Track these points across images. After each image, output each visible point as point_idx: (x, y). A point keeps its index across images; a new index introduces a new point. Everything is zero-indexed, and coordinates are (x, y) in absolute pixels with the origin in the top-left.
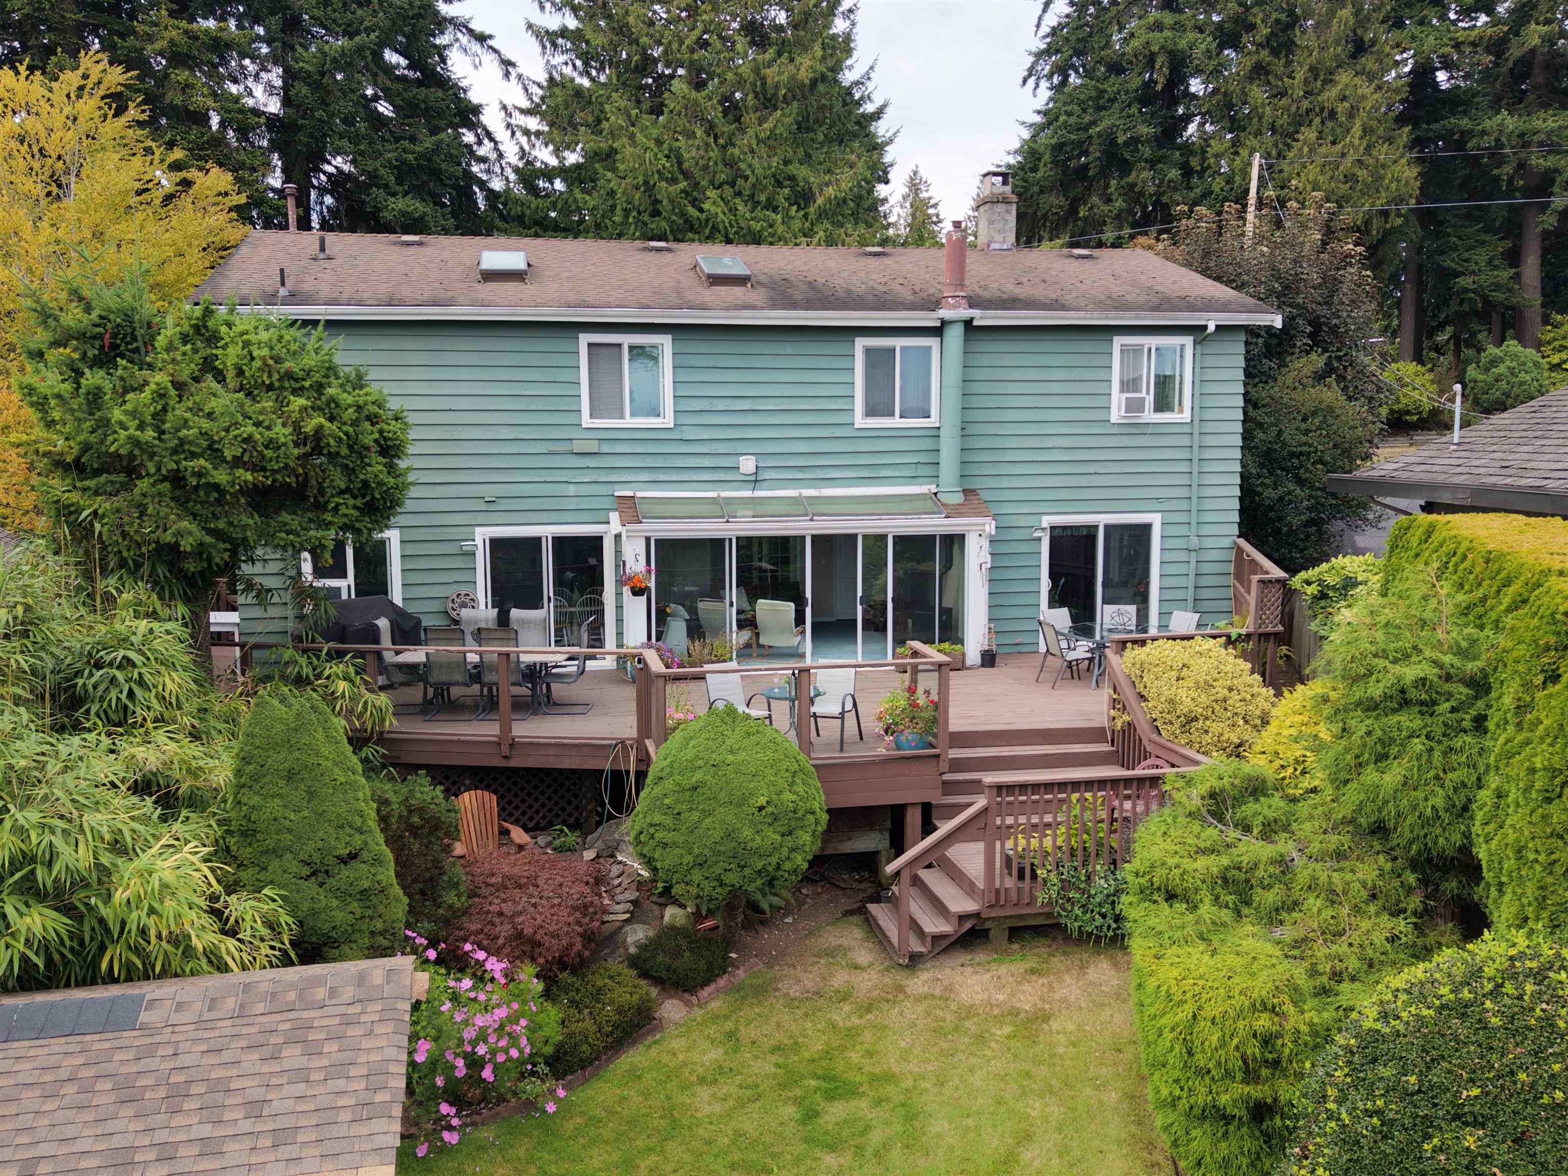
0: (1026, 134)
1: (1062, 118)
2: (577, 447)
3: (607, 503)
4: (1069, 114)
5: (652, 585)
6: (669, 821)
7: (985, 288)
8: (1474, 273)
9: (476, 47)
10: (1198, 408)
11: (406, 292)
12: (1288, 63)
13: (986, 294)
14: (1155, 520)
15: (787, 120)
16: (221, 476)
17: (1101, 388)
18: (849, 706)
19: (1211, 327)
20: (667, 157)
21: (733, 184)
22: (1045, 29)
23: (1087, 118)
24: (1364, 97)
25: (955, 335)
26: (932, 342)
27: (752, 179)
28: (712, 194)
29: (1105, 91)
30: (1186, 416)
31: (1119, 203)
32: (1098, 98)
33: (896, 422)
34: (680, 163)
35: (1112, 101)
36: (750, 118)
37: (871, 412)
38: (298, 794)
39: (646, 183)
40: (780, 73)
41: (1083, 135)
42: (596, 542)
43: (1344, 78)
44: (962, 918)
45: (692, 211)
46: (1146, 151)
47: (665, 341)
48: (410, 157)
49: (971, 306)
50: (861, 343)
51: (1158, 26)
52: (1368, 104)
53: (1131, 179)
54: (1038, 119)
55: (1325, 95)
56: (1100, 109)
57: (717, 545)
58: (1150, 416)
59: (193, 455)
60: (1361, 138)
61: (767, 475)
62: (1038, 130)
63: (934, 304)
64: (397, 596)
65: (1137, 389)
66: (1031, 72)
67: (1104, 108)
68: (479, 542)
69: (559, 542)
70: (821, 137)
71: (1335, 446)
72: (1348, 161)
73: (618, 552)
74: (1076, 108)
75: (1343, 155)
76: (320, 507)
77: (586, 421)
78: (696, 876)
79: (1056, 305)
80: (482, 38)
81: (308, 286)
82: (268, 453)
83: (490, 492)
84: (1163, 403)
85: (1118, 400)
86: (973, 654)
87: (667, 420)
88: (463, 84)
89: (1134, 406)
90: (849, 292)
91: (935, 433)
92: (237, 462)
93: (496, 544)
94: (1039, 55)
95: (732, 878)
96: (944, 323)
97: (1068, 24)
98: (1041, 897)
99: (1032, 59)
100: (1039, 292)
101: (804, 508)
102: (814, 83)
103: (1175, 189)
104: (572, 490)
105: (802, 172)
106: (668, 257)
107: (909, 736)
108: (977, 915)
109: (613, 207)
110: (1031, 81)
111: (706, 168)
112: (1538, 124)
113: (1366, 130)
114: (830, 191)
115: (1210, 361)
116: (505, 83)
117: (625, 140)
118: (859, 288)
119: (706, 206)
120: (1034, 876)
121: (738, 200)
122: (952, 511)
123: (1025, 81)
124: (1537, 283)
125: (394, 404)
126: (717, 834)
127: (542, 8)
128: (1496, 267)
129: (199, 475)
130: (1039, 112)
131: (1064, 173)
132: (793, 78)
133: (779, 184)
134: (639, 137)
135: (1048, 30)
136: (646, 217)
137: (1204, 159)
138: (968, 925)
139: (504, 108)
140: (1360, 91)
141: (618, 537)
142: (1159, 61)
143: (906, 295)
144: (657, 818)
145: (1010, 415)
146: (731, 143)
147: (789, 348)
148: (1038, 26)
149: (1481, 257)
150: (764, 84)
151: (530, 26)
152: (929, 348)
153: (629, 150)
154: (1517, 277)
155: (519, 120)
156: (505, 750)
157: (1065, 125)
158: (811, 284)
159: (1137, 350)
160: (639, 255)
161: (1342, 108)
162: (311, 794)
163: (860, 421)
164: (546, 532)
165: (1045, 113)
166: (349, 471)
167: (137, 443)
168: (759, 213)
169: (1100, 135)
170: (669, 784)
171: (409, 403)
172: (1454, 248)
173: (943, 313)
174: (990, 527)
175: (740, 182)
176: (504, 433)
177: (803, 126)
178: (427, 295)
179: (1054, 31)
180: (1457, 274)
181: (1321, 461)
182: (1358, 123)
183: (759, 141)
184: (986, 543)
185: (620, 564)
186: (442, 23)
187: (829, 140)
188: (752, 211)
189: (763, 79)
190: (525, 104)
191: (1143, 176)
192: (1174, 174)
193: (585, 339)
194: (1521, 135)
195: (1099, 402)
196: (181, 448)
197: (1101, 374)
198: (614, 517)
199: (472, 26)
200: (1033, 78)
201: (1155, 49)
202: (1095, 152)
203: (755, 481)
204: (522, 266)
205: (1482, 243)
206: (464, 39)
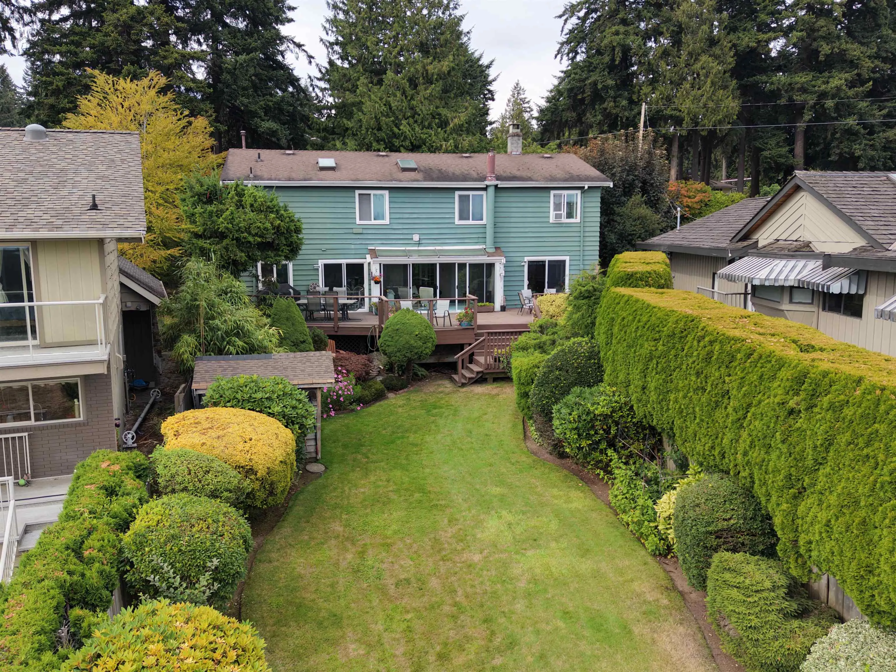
0: (556, 82)
1: (573, 76)
2: (355, 231)
3: (365, 251)
4: (576, 74)
5: (382, 280)
6: (390, 339)
7: (504, 172)
8: (770, 149)
9: (297, 50)
10: (583, 217)
11: (294, 175)
12: (679, 50)
13: (505, 175)
14: (567, 259)
15: (437, 89)
16: (251, 239)
17: (545, 210)
18: (447, 314)
19: (586, 187)
20: (385, 105)
21: (413, 117)
22: (566, 31)
23: (584, 76)
24: (712, 68)
25: (491, 190)
26: (483, 193)
27: (422, 116)
28: (404, 122)
29: (592, 63)
30: (578, 220)
31: (599, 117)
32: (589, 66)
33: (471, 222)
34: (391, 108)
35: (596, 68)
36: (421, 87)
37: (461, 218)
38: (289, 324)
39: (376, 117)
40: (434, 69)
41: (582, 84)
42: (361, 266)
43: (704, 58)
44: (478, 373)
45: (396, 130)
46: (612, 93)
47: (386, 193)
48: (271, 104)
49: (497, 180)
50: (457, 193)
51: (617, 33)
52: (714, 71)
53: (605, 106)
54: (562, 75)
55: (695, 66)
56: (589, 71)
57: (405, 266)
58: (564, 220)
59: (242, 232)
60: (711, 87)
61: (423, 242)
62: (562, 80)
63: (483, 179)
64: (291, 283)
65: (560, 210)
66: (559, 52)
67: (593, 71)
68: (320, 265)
69: (347, 265)
70: (452, 95)
71: (646, 231)
72: (704, 98)
73: (369, 269)
74: (578, 71)
75: (703, 95)
76: (277, 250)
77: (358, 222)
78: (398, 354)
79: (530, 179)
80: (299, 46)
81: (259, 173)
82: (265, 232)
83: (324, 247)
84: (570, 215)
85: (552, 213)
86: (497, 307)
87: (387, 221)
88: (291, 67)
89: (558, 216)
90: (454, 174)
91: (484, 226)
92: (256, 235)
93: (326, 266)
94: (562, 44)
95: (408, 355)
96: (487, 186)
97: (577, 29)
98: (501, 366)
99: (559, 46)
100: (524, 174)
101: (436, 253)
102: (449, 72)
103: (625, 110)
104: (353, 247)
105: (444, 112)
106: (387, 159)
107: (465, 322)
108: (482, 372)
109: (361, 126)
110: (559, 56)
111: (401, 110)
112: (797, 79)
113: (713, 83)
114: (456, 121)
115: (587, 199)
116: (309, 66)
117: (367, 99)
118: (458, 172)
119: (401, 127)
120: (499, 361)
121: (415, 125)
122: (490, 255)
123: (556, 57)
124: (802, 155)
125: (297, 216)
126: (404, 342)
127: (327, 34)
128: (781, 147)
129: (245, 238)
130: (562, 72)
131: (574, 101)
132: (440, 70)
133: (434, 117)
134: (372, 96)
135: (567, 31)
136: (375, 131)
137: (639, 96)
138: (480, 375)
139: (310, 77)
140: (711, 65)
141: (369, 264)
142: (617, 49)
143: (475, 175)
144: (387, 338)
145: (513, 220)
146: (412, 98)
147: (431, 195)
148: (562, 31)
149: (773, 142)
150: (427, 73)
151: (321, 40)
152: (482, 195)
153: (368, 103)
154: (792, 151)
155: (316, 82)
156: (336, 329)
157: (574, 79)
158: (440, 171)
159: (560, 196)
160: (376, 159)
161: (702, 72)
162: (293, 324)
163: (457, 222)
164: (344, 262)
165: (565, 72)
166: (286, 238)
167: (227, 228)
168: (425, 130)
169: (590, 84)
170: (390, 329)
171: (302, 215)
172: (761, 138)
173: (487, 183)
174: (504, 260)
175: (416, 116)
176: (329, 226)
177: (445, 91)
178: (301, 177)
179: (571, 31)
180: (763, 150)
181: (639, 237)
182: (709, 81)
183: (425, 99)
184: (502, 267)
185: (370, 273)
186: (282, 39)
187: (456, 96)
188: (422, 129)
189: (427, 71)
190: (319, 75)
191: (609, 104)
192: (624, 103)
193: (357, 192)
194: (790, 84)
195: (546, 215)
196: (239, 230)
197: (546, 205)
198: (368, 256)
199: (295, 40)
200: (560, 55)
201: (615, 44)
202: (588, 92)
203: (419, 244)
204: (334, 165)
205: (775, 135)
206: (292, 46)
